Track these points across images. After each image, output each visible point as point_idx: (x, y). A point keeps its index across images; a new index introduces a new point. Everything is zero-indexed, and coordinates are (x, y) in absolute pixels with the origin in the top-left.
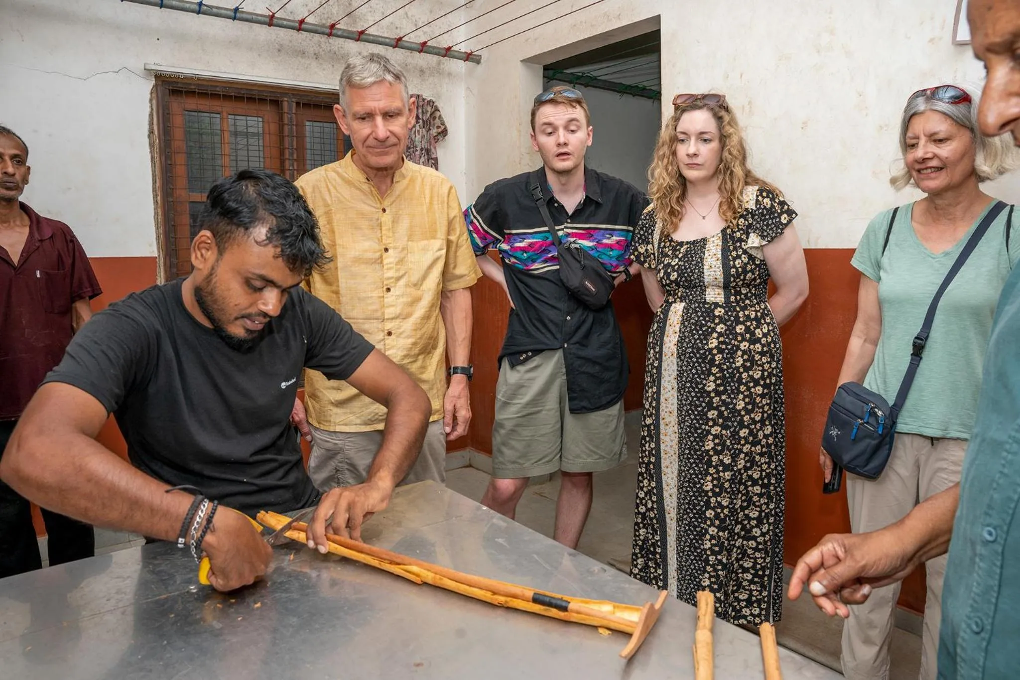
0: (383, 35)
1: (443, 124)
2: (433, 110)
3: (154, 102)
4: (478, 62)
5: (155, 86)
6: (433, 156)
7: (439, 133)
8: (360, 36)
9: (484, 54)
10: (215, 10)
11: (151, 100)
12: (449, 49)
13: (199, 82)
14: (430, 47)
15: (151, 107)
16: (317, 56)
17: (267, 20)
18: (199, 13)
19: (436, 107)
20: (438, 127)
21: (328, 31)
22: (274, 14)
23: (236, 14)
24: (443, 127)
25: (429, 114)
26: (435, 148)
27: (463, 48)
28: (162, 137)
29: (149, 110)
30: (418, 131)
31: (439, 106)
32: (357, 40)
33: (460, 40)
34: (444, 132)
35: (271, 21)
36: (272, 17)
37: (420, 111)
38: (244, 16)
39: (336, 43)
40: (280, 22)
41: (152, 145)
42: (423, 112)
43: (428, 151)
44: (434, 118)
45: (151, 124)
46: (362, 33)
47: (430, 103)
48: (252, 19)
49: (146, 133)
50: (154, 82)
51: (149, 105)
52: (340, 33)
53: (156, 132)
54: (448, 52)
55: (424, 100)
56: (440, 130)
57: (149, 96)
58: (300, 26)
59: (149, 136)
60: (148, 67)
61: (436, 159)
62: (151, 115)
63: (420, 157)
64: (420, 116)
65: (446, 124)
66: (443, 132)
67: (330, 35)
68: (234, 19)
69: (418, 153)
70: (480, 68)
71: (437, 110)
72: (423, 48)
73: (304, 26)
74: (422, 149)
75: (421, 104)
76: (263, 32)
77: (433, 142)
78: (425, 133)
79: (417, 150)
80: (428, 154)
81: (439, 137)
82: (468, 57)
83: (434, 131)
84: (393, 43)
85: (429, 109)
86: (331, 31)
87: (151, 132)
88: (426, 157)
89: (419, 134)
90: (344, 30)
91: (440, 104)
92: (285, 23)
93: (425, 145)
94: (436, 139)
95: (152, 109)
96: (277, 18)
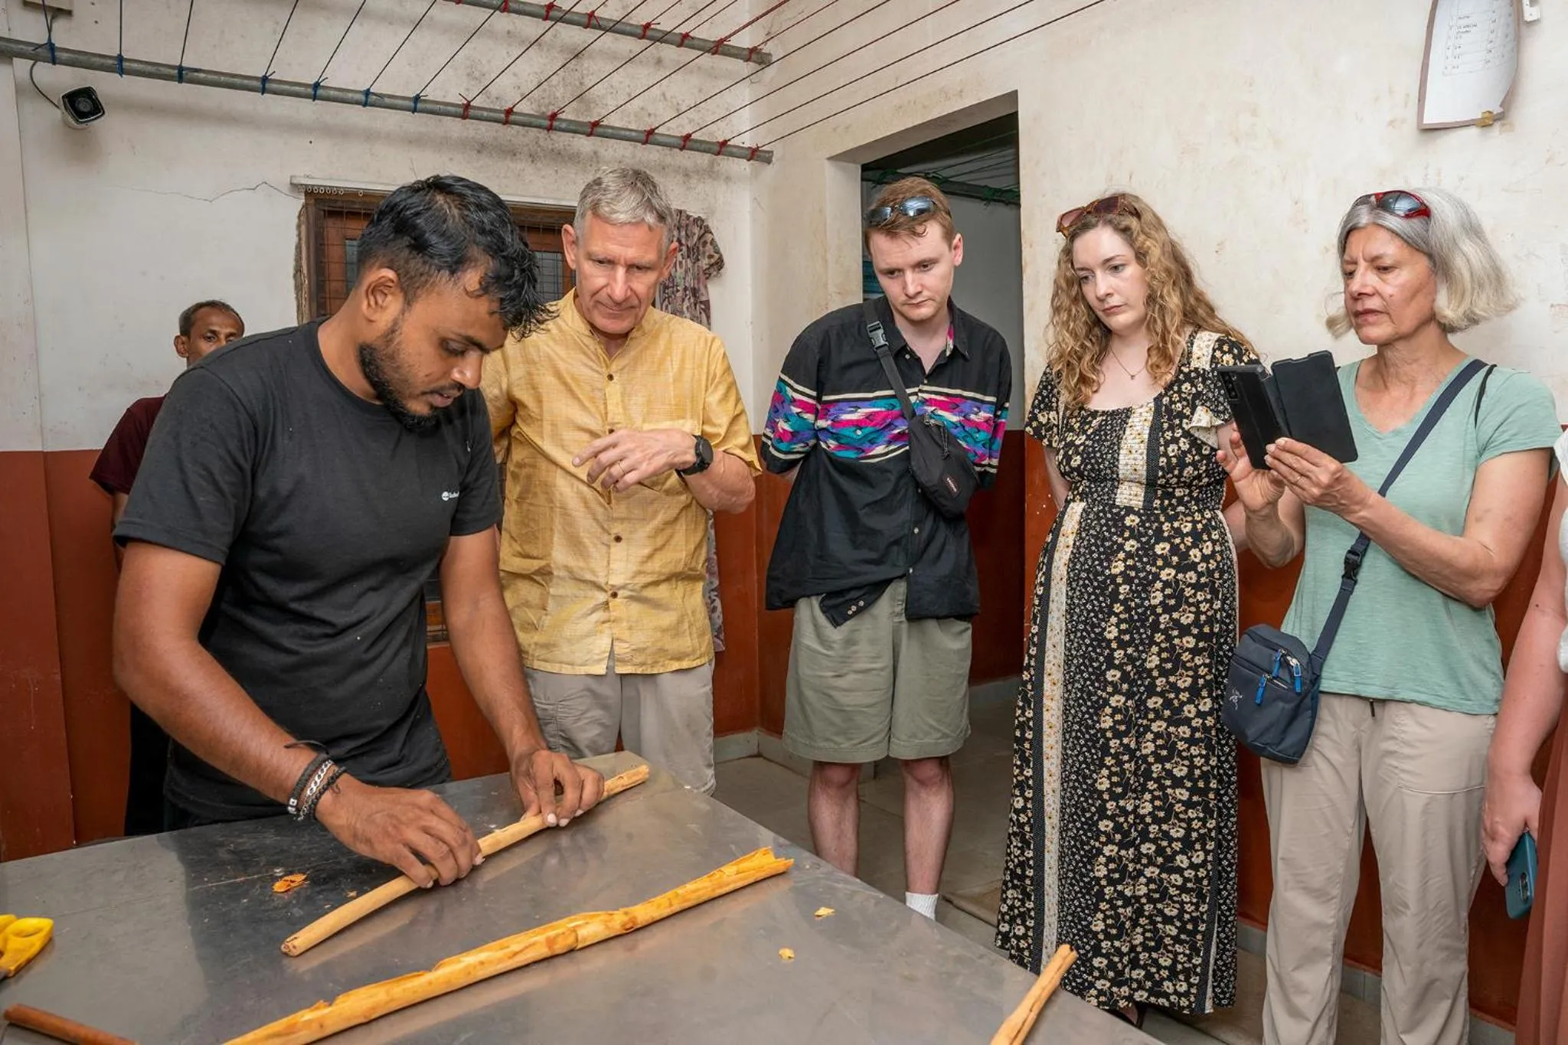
0: (630, 127)
1: (717, 252)
2: (702, 231)
3: (303, 227)
4: (769, 161)
5: (305, 206)
6: (703, 299)
7: (712, 265)
8: (594, 129)
9: (777, 150)
10: (387, 100)
11: (299, 227)
12: (724, 143)
13: (367, 200)
14: (696, 141)
15: (299, 235)
16: (533, 158)
17: (461, 110)
18: (365, 105)
19: (707, 227)
20: (711, 257)
21: (547, 123)
22: (469, 102)
23: (416, 104)
24: (717, 256)
25: (696, 238)
26: (706, 287)
27: (747, 141)
28: (314, 278)
29: (295, 239)
30: (681, 263)
31: (710, 225)
32: (590, 134)
33: (742, 130)
34: (719, 264)
35: (466, 111)
36: (467, 106)
37: (683, 233)
38: (429, 106)
39: (561, 140)
40: (478, 113)
41: (298, 288)
42: (687, 235)
43: (695, 292)
44: (705, 243)
45: (298, 259)
46: (596, 124)
47: (699, 221)
48: (439, 110)
49: (291, 271)
50: (303, 201)
51: (295, 232)
52: (564, 125)
53: (305, 271)
54: (722, 148)
55: (688, 217)
56: (713, 261)
57: (296, 221)
58: (508, 117)
59: (295, 276)
60: (295, 181)
61: (707, 303)
62: (298, 247)
63: (683, 300)
64: (683, 241)
65: (722, 251)
66: (716, 263)
67: (550, 128)
68: (414, 110)
69: (679, 294)
70: (769, 171)
71: (708, 231)
72: (686, 142)
73: (512, 117)
74: (685, 289)
75: (684, 223)
76: (455, 127)
77: (703, 278)
78: (690, 265)
79: (678, 291)
80: (694, 295)
81: (711, 270)
82: (754, 154)
83: (704, 263)
84: (643, 137)
85: (696, 230)
86: (551, 122)
87: (298, 270)
88: (692, 300)
89: (681, 267)
90: (570, 121)
91: (712, 224)
92: (485, 114)
93: (690, 282)
94: (708, 275)
95: (300, 239)
96: (475, 108)
